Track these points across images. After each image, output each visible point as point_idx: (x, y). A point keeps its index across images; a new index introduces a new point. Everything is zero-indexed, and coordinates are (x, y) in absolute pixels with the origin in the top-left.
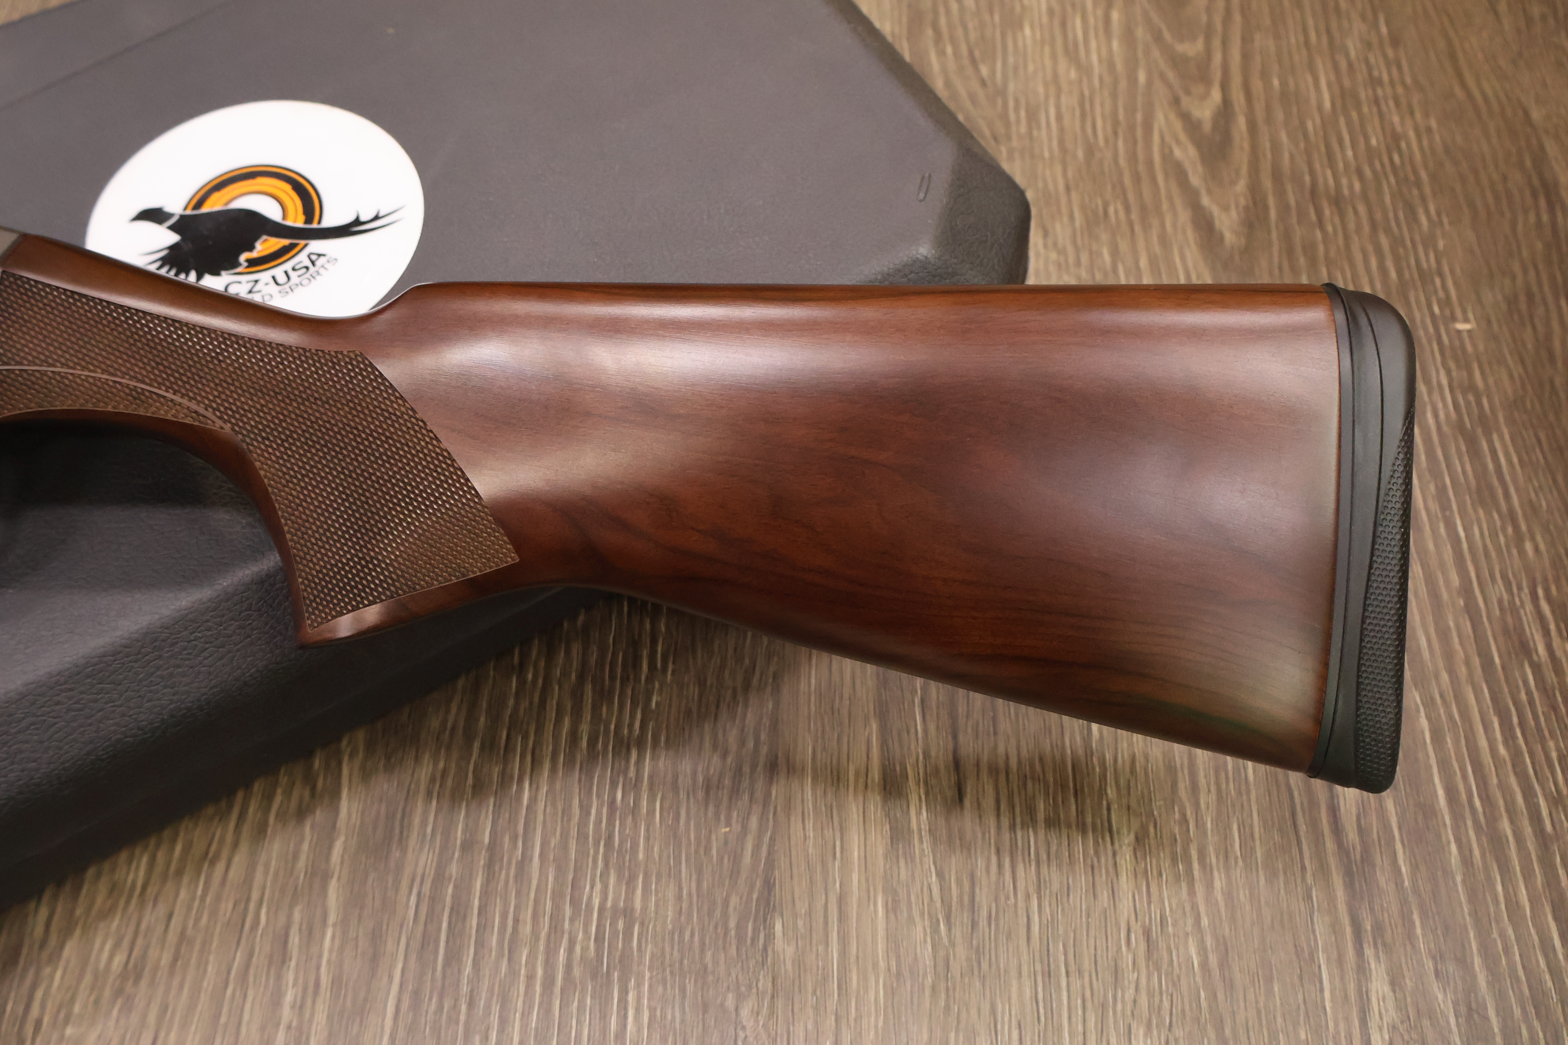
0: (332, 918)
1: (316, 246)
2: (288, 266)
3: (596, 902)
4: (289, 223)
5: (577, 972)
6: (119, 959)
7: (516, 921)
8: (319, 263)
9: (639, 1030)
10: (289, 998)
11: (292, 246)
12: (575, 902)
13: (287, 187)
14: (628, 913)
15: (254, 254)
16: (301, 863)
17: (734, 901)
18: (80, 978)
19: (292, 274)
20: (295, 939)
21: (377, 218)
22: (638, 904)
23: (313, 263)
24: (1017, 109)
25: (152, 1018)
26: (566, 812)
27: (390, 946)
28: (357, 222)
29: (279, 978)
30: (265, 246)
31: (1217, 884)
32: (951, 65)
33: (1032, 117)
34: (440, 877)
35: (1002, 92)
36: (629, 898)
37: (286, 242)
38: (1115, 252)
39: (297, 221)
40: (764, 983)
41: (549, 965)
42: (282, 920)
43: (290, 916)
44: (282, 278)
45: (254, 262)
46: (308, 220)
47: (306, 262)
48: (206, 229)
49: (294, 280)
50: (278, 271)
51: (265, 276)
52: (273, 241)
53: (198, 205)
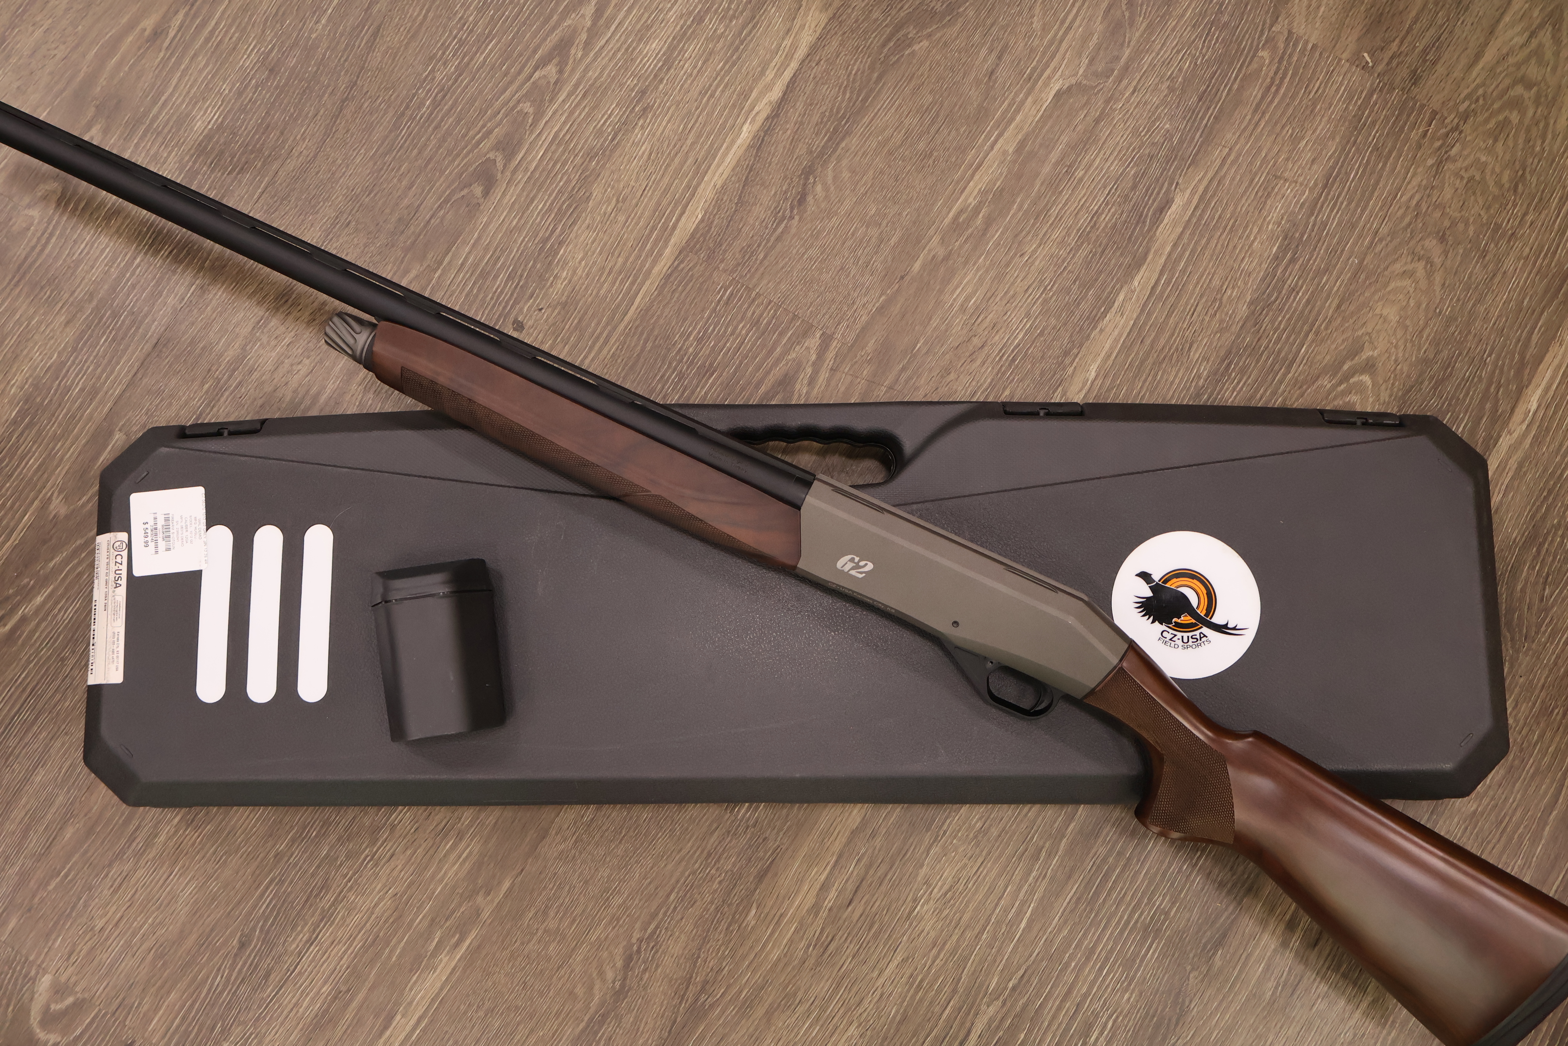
0: (1059, 853)
1: (1205, 630)
2: (1190, 634)
3: (1158, 903)
4: (1199, 612)
5: (1139, 925)
6: (979, 825)
7: (1125, 893)
8: (1203, 639)
9: (1151, 959)
10: (1034, 874)
11: (1195, 625)
12: (1150, 900)
13: (1205, 592)
14: (1167, 914)
15: (1179, 621)
16: (1056, 825)
17: (1209, 933)
18: (964, 823)
19: (1191, 640)
20: (1043, 854)
21: (1234, 629)
22: (1172, 914)
23: (1201, 638)
24: (1548, 626)
25: (984, 853)
26: (1162, 862)
27: (1076, 876)
28: (1226, 626)
29: (1033, 865)
30: (1185, 619)
31: (1392, 1035)
32: (1532, 579)
33: (1553, 635)
34: (1105, 860)
35: (1547, 610)
36: (1171, 908)
37: (1194, 621)
38: (1541, 736)
39: (1202, 612)
40: (1204, 969)
41: (1130, 916)
42: (1041, 843)
43: (1045, 843)
44: (1185, 640)
45: (1178, 625)
46: (1207, 615)
47: (1198, 637)
48: (1165, 596)
49: (1190, 643)
50: (1185, 635)
51: (1179, 635)
52: (1189, 618)
53: (1166, 582)
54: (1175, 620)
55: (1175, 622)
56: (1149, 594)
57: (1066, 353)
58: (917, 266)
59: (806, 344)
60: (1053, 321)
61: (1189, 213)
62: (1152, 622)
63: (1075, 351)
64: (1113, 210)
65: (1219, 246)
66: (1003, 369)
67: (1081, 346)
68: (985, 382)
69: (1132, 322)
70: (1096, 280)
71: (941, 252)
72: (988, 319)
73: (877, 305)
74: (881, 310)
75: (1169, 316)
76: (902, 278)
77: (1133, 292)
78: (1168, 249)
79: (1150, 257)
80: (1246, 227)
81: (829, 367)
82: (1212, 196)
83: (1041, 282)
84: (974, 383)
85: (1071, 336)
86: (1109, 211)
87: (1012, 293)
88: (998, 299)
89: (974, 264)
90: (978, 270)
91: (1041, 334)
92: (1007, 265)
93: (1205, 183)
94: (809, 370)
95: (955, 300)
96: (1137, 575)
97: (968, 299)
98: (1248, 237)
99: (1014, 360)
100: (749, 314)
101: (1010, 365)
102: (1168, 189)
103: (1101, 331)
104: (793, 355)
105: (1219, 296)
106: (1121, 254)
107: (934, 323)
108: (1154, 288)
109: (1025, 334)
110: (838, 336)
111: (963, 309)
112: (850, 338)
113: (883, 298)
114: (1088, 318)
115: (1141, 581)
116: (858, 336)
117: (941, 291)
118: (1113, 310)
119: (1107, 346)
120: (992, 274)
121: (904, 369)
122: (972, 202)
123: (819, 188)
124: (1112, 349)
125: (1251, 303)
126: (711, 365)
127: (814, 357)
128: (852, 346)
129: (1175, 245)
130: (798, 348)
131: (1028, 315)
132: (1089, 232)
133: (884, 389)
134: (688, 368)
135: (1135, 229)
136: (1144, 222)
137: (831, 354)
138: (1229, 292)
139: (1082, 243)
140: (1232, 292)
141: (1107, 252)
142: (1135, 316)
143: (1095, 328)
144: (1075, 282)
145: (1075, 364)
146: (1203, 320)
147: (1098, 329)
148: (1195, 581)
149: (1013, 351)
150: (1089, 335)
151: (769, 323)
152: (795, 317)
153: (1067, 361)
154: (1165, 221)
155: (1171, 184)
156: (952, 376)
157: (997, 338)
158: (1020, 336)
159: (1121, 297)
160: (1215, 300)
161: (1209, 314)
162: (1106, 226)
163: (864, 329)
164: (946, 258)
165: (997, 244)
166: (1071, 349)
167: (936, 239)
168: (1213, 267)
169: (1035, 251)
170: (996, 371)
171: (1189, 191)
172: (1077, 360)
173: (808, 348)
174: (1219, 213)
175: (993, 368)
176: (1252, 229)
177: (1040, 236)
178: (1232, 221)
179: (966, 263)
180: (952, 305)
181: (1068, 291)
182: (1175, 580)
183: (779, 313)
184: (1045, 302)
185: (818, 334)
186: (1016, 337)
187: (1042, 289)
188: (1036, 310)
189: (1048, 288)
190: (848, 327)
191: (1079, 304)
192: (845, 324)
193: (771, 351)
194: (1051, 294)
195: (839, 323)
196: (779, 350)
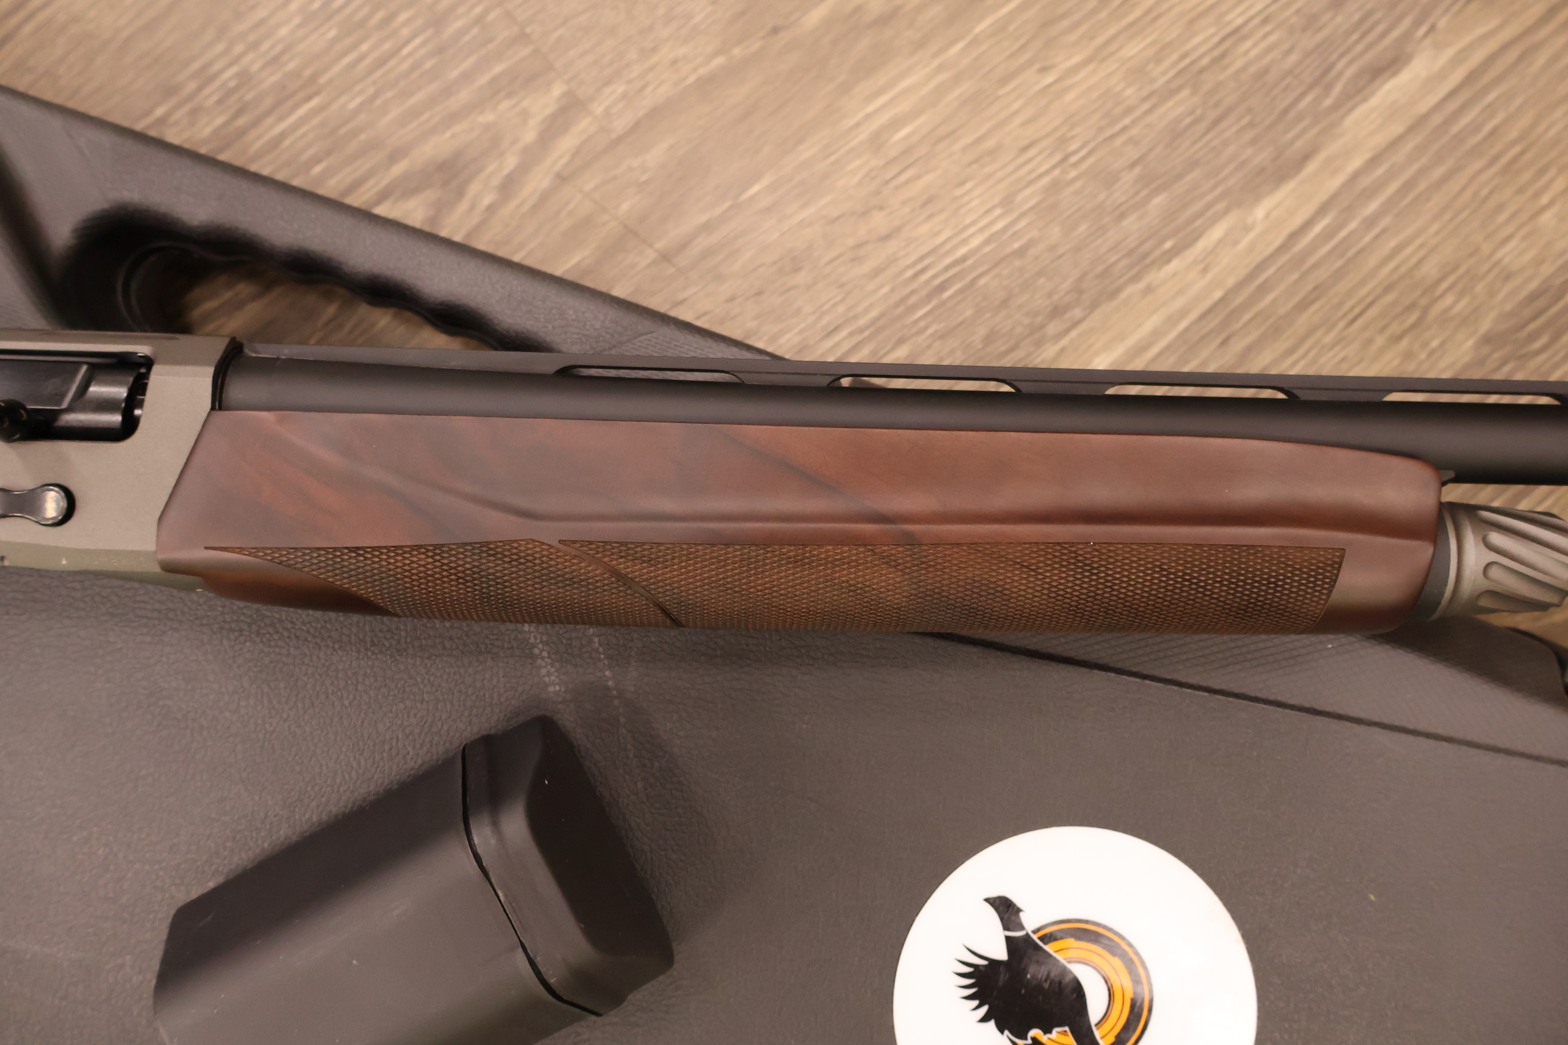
4: (1097, 1034)
13: (1130, 994)
15: (1044, 1039)
48: (1034, 972)
52: (1069, 1040)
54: (1035, 1032)
55: (1034, 1039)
56: (1000, 953)
57: (1056, 312)
59: (525, 103)
60: (1055, 233)
61: (1432, 100)
62: (984, 1019)
63: (1077, 313)
64: (1273, 38)
65: (1468, 194)
66: (913, 299)
67: (1094, 306)
68: (867, 310)
69: (1218, 294)
70: (1180, 176)
72: (921, 184)
73: (702, 71)
74: (707, 84)
75: (1303, 306)
76: (775, 31)
77: (1247, 229)
78: (1356, 163)
79: (1311, 167)
80: (1543, 171)
81: (557, 168)
82: (1498, 80)
83: (1063, 141)
84: (841, 309)
85: (1081, 279)
86: (1266, 36)
87: (991, 143)
88: (958, 146)
89: (935, 55)
90: (940, 69)
91: (1021, 253)
92: (1004, 81)
93: (1492, 45)
94: (511, 162)
95: (868, 117)
96: (987, 900)
97: (896, 124)
98: (1538, 195)
99: (942, 288)
101: (929, 297)
102: (1407, 36)
103: (1149, 290)
104: (488, 117)
105: (1424, 302)
106: (1254, 141)
107: (807, 151)
108: (1295, 236)
109: (987, 242)
110: (598, 109)
111: (877, 141)
112: (620, 125)
113: (720, 60)
114: (1129, 254)
115: (992, 917)
116: (637, 125)
118: (1191, 254)
119: (1148, 326)
120: (965, 88)
121: (707, 228)
124: (1156, 334)
125: (1487, 339)
126: (314, 78)
127: (530, 136)
128: (619, 140)
129: (1374, 161)
130: (505, 105)
131: (1007, 202)
132: (1202, 71)
133: (651, 255)
134: (263, 68)
135: (1303, 95)
136: (1328, 88)
137: (567, 144)
138: (1449, 300)
139: (1180, 88)
140: (1456, 302)
141: (1224, 124)
142: (1231, 282)
143: (1136, 279)
144: (1133, 165)
145: (1064, 342)
146: (1370, 341)
147: (1142, 285)
148: (1116, 962)
149: (947, 268)
150: (1118, 290)
151: (463, 32)
152: (522, 38)
153: (1052, 328)
154: (1374, 101)
155: (1417, 24)
156: (801, 278)
157: (925, 229)
158: (975, 242)
159: (1217, 232)
160: (1412, 306)
161: (1388, 332)
162: (1244, 69)
163: (656, 114)
164: (884, 20)
166: (1067, 308)
168: (1437, 233)
169: (1074, 70)
170: (896, 297)
171: (1450, 52)
172: (1074, 334)
173: (525, 115)
174: (1495, 121)
175: (892, 290)
176: (1552, 181)
177: (1099, 41)
178: (1517, 149)
179: (920, 45)
180: (858, 125)
181: (1110, 180)
182: (1070, 942)
183: (491, 17)
184: (1055, 187)
185: (558, 90)
186: (964, 242)
187: (1058, 157)
188: (1029, 197)
189: (1073, 159)
190: (624, 96)
191: (1122, 216)
192: (620, 88)
193: (448, 91)
194: (1073, 174)
195: (608, 82)
196: (464, 95)
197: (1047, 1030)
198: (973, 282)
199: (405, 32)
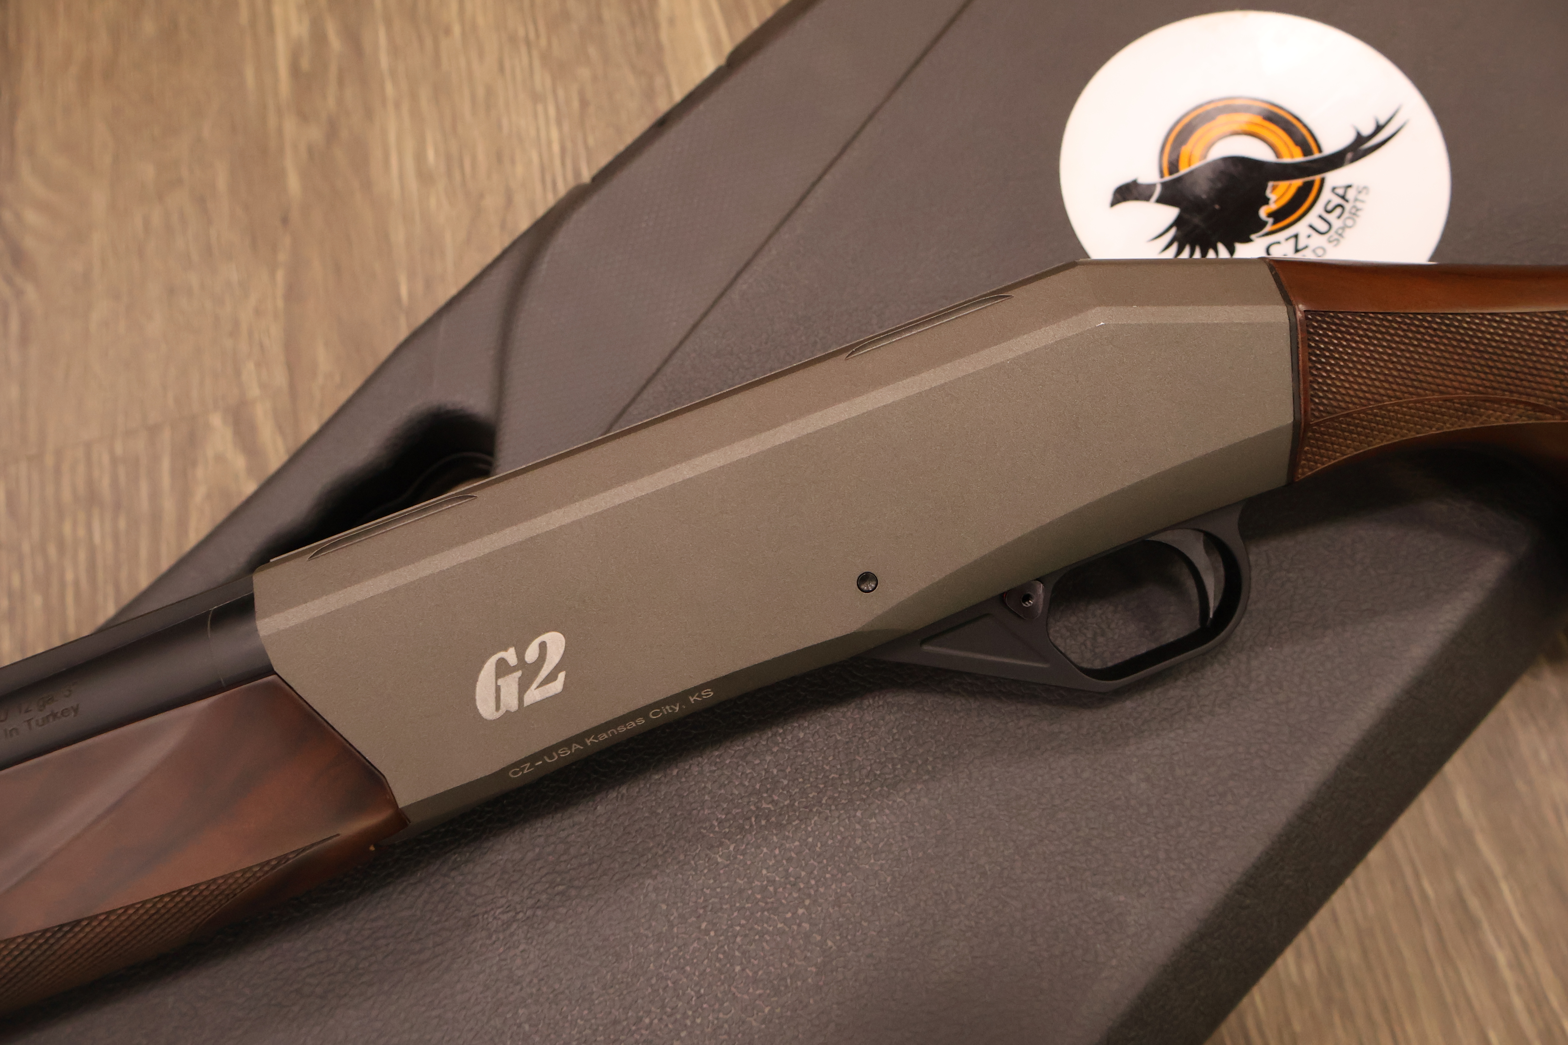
1: (1334, 178)
2: (1318, 209)
4: (1287, 160)
8: (1350, 196)
11: (1308, 187)
13: (1259, 119)
15: (1273, 206)
18: (1283, 1000)
19: (1331, 217)
20: (1474, 904)
21: (1379, 128)
23: (1343, 197)
28: (1360, 139)
29: (1480, 943)
30: (1277, 193)
37: (1297, 183)
39: (1294, 156)
44: (1322, 227)
45: (1279, 215)
46: (1307, 151)
47: (1337, 200)
49: (1337, 224)
50: (1312, 218)
51: (1301, 228)
52: (1283, 185)
53: (1174, 167)
54: (1263, 213)
55: (1270, 215)
58: (293, 183)
59: (210, 454)
60: (584, 72)
62: (1230, 249)
71: (315, 134)
72: (481, 157)
73: (278, 293)
74: (293, 294)
76: (285, 221)
83: (513, 39)
85: (633, 68)
87: (481, 92)
88: (468, 118)
89: (384, 105)
90: (397, 105)
91: (584, 102)
92: (437, 63)
95: (401, 176)
96: (1112, 204)
97: (420, 157)
100: (67, 495)
103: (672, 21)
107: (398, 236)
109: (559, 123)
110: (254, 392)
111: (425, 177)
112: (280, 378)
113: (280, 275)
114: (633, 22)
115: (1130, 207)
117: (367, 185)
120: (424, 94)
122: (300, 28)
123: (32, 217)
128: (292, 386)
130: (200, 472)
131: (536, 98)
143: (656, 27)
149: (563, 164)
152: (153, 431)
157: (520, 169)
158: (555, 134)
163: (289, 345)
164: (332, 134)
165: (395, 51)
167: (290, 126)
179: (369, 114)
180: (403, 187)
181: (565, 16)
183: (119, 449)
184: (545, 58)
185: (216, 420)
186: (549, 143)
187: (523, 49)
188: (542, 79)
189: (532, 35)
190: (258, 365)
191: (600, 19)
192: (250, 366)
193: (156, 517)
194: (543, 42)
195: (238, 373)
196: (169, 505)
197: (1266, 201)
198: (587, 148)
199: (81, 532)
